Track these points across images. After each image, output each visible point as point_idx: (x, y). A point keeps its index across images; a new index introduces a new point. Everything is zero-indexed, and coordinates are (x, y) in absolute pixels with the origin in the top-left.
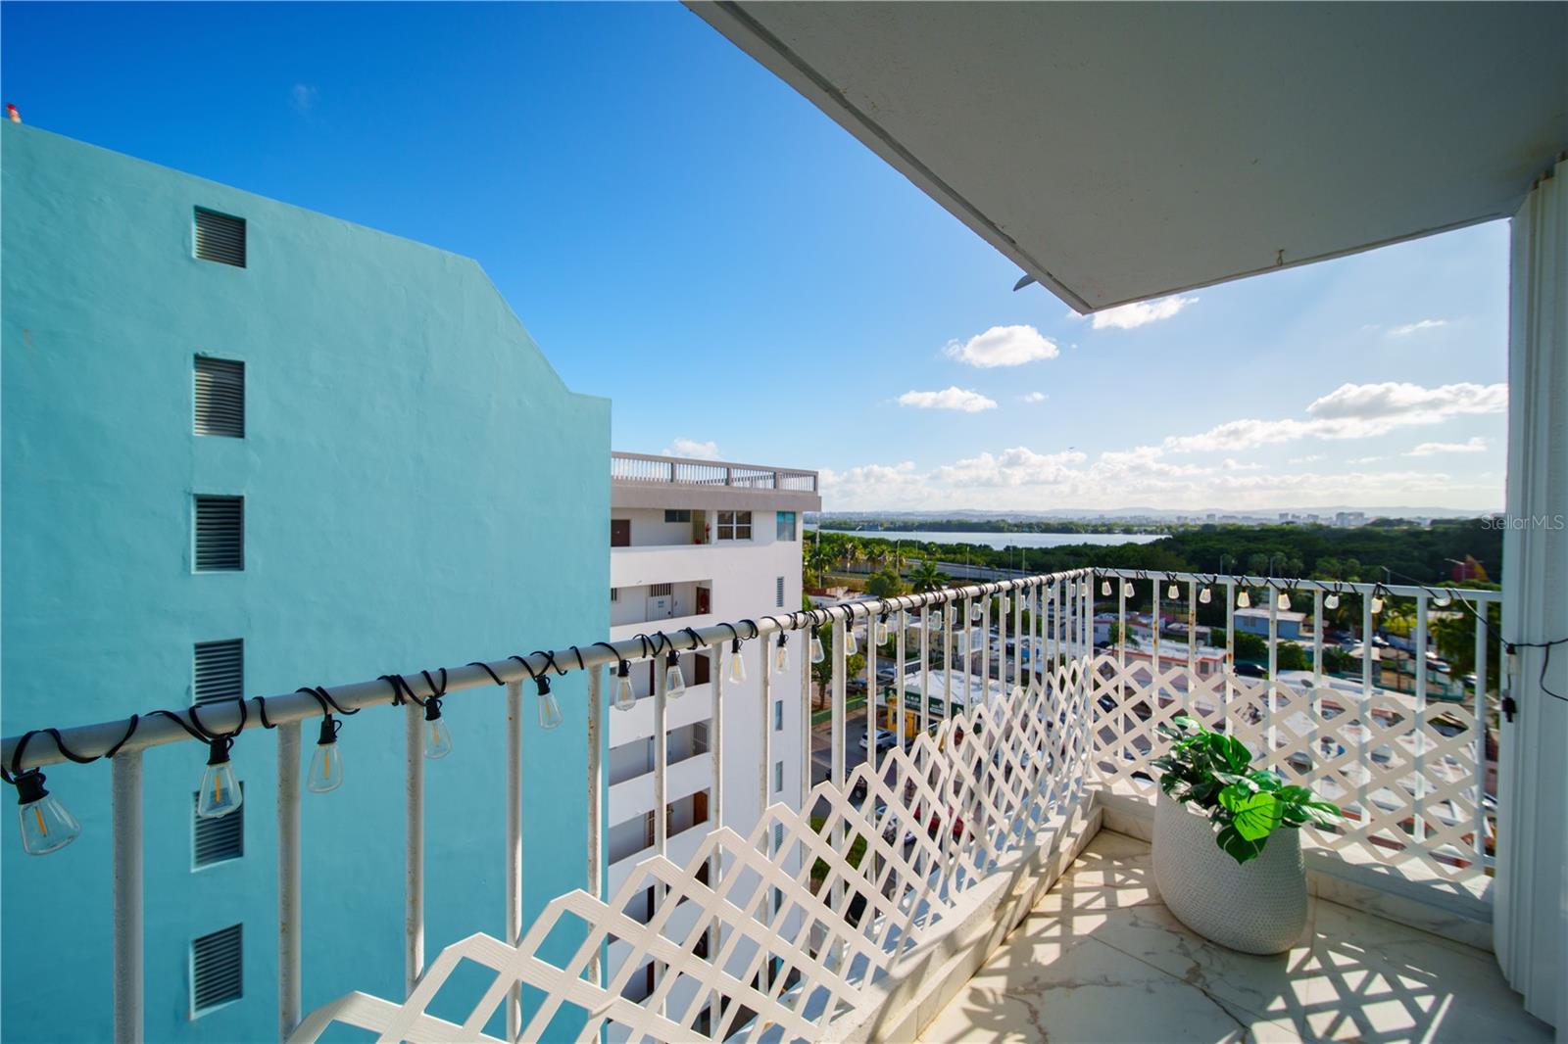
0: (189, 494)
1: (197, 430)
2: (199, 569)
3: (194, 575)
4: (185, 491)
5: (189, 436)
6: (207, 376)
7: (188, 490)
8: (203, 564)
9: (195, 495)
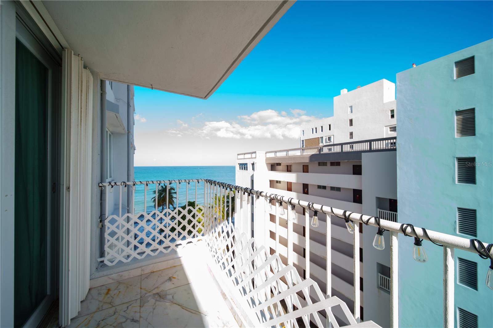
0: (455, 157)
1: (456, 135)
2: (459, 182)
3: (456, 184)
4: (453, 157)
5: (454, 139)
6: (460, 117)
7: (454, 156)
8: (460, 180)
9: (457, 158)
